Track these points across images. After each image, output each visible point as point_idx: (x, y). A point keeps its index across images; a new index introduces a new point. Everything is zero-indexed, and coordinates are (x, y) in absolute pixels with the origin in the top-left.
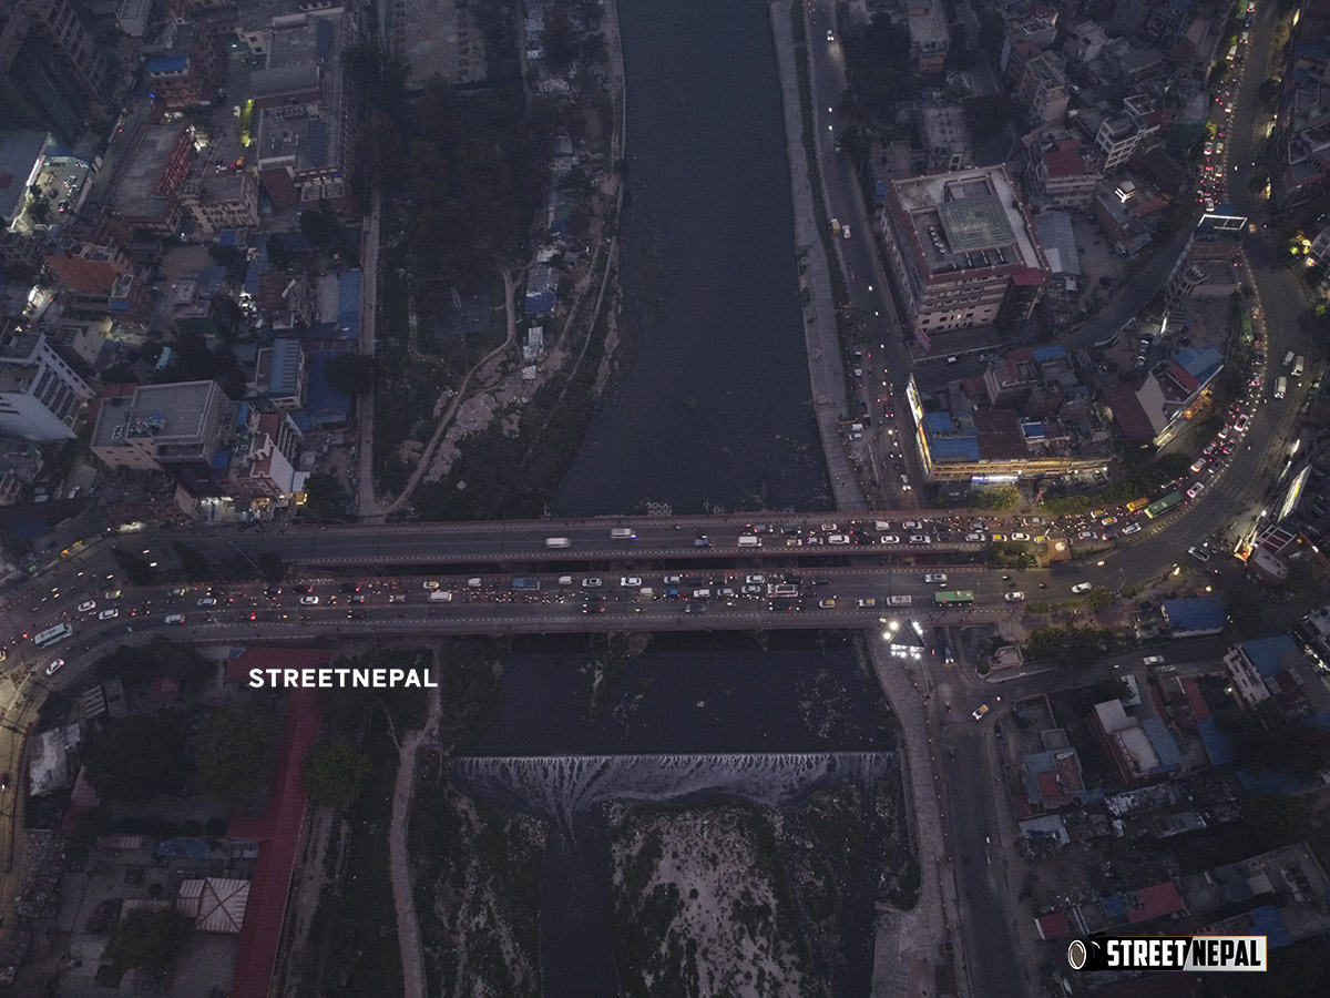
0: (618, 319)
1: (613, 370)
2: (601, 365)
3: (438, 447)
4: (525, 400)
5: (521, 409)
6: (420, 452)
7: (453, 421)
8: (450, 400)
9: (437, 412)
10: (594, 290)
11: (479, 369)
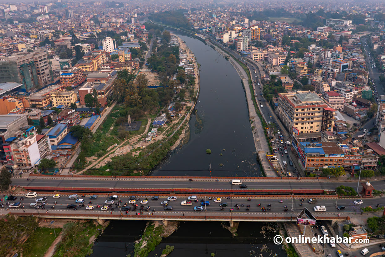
0: (186, 132)
1: (181, 143)
2: (177, 142)
3: (104, 159)
4: (144, 147)
5: (142, 150)
6: (96, 160)
7: (114, 152)
8: (115, 147)
9: (108, 149)
10: (178, 123)
11: (130, 140)
